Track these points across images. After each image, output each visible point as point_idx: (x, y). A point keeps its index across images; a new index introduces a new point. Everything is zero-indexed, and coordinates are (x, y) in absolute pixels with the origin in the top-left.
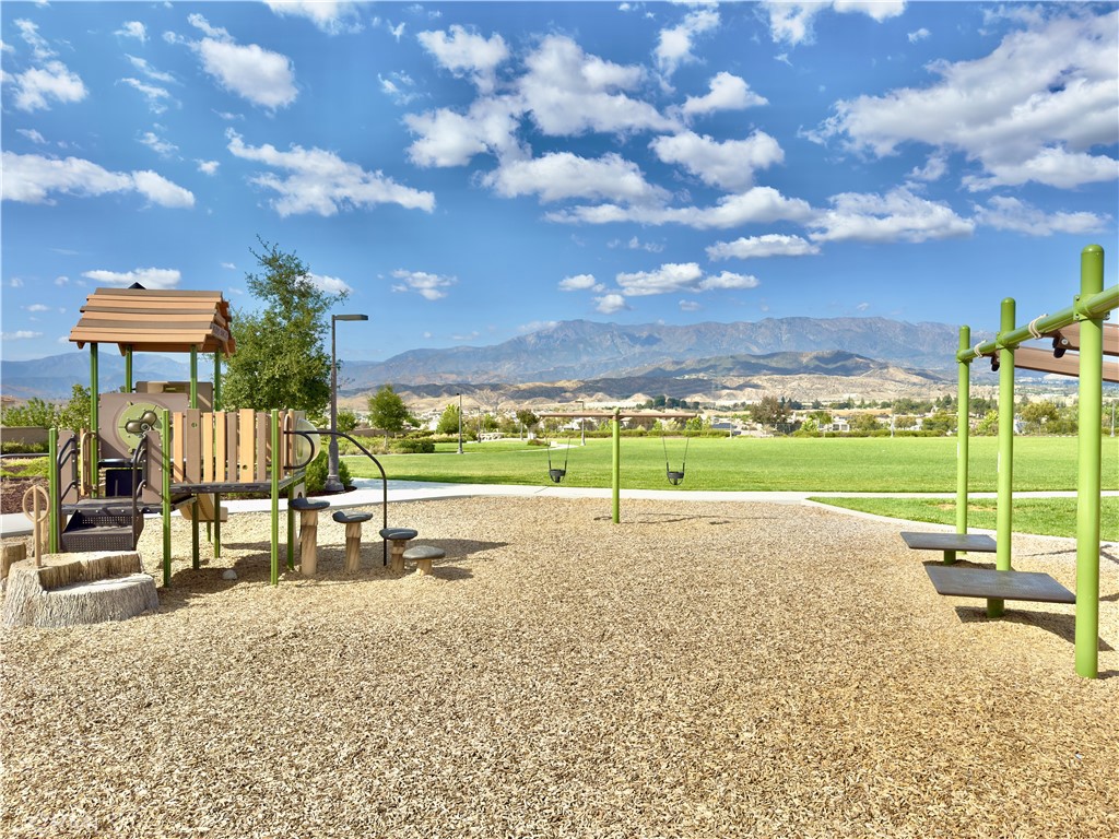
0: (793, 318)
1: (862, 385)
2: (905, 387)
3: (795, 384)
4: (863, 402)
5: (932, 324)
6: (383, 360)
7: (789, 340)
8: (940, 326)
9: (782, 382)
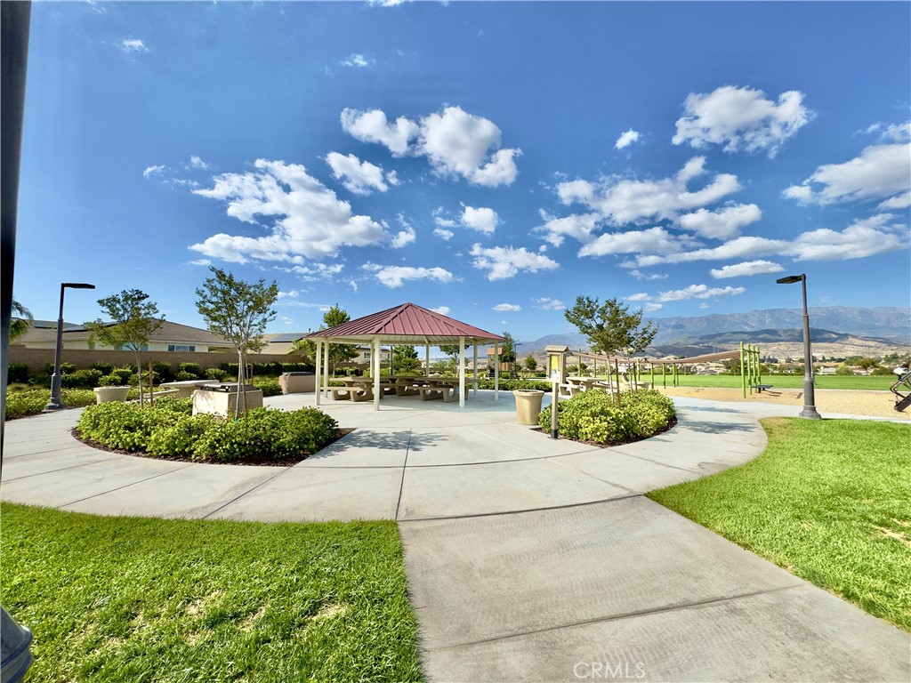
0: (773, 310)
1: (826, 348)
2: (862, 349)
3: (775, 348)
4: (824, 358)
5: (886, 308)
6: (534, 340)
7: (770, 322)
8: (893, 309)
9: (766, 347)
